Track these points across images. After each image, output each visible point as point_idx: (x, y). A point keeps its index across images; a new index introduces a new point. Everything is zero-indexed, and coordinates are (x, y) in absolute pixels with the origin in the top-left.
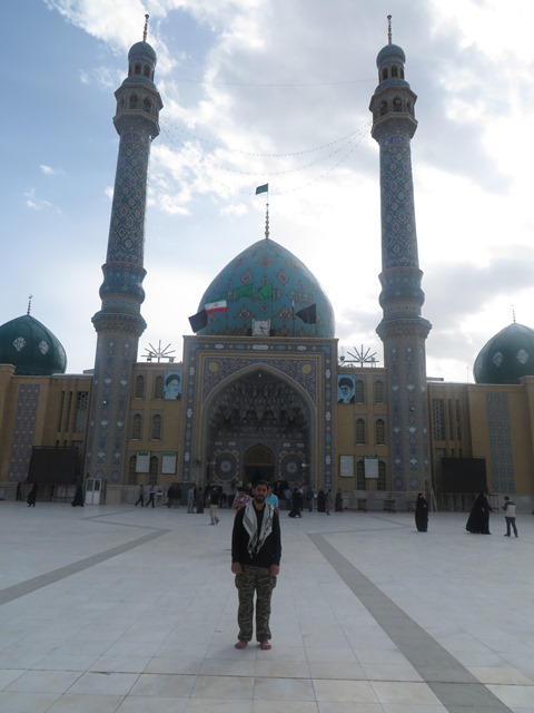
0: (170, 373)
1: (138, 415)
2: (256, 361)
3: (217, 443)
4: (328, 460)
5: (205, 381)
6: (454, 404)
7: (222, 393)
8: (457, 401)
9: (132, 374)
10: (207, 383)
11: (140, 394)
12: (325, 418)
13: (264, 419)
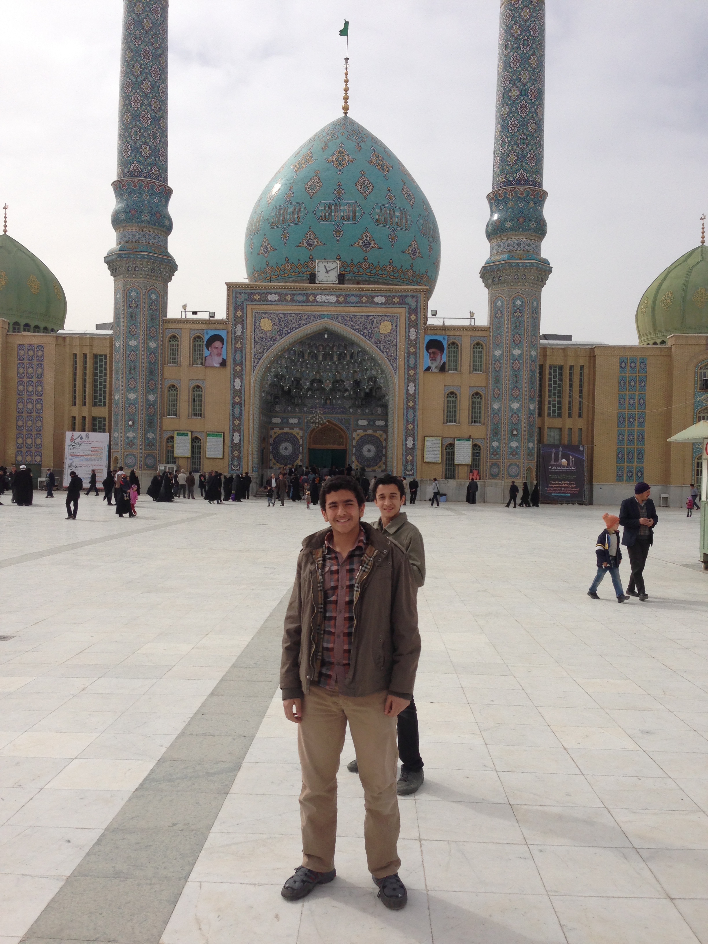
0: (212, 333)
1: (173, 386)
2: (320, 317)
3: (275, 420)
4: (410, 443)
5: (256, 342)
6: (577, 371)
7: (278, 357)
8: (582, 367)
9: (163, 333)
10: (258, 346)
11: (174, 359)
12: (408, 390)
13: (334, 390)
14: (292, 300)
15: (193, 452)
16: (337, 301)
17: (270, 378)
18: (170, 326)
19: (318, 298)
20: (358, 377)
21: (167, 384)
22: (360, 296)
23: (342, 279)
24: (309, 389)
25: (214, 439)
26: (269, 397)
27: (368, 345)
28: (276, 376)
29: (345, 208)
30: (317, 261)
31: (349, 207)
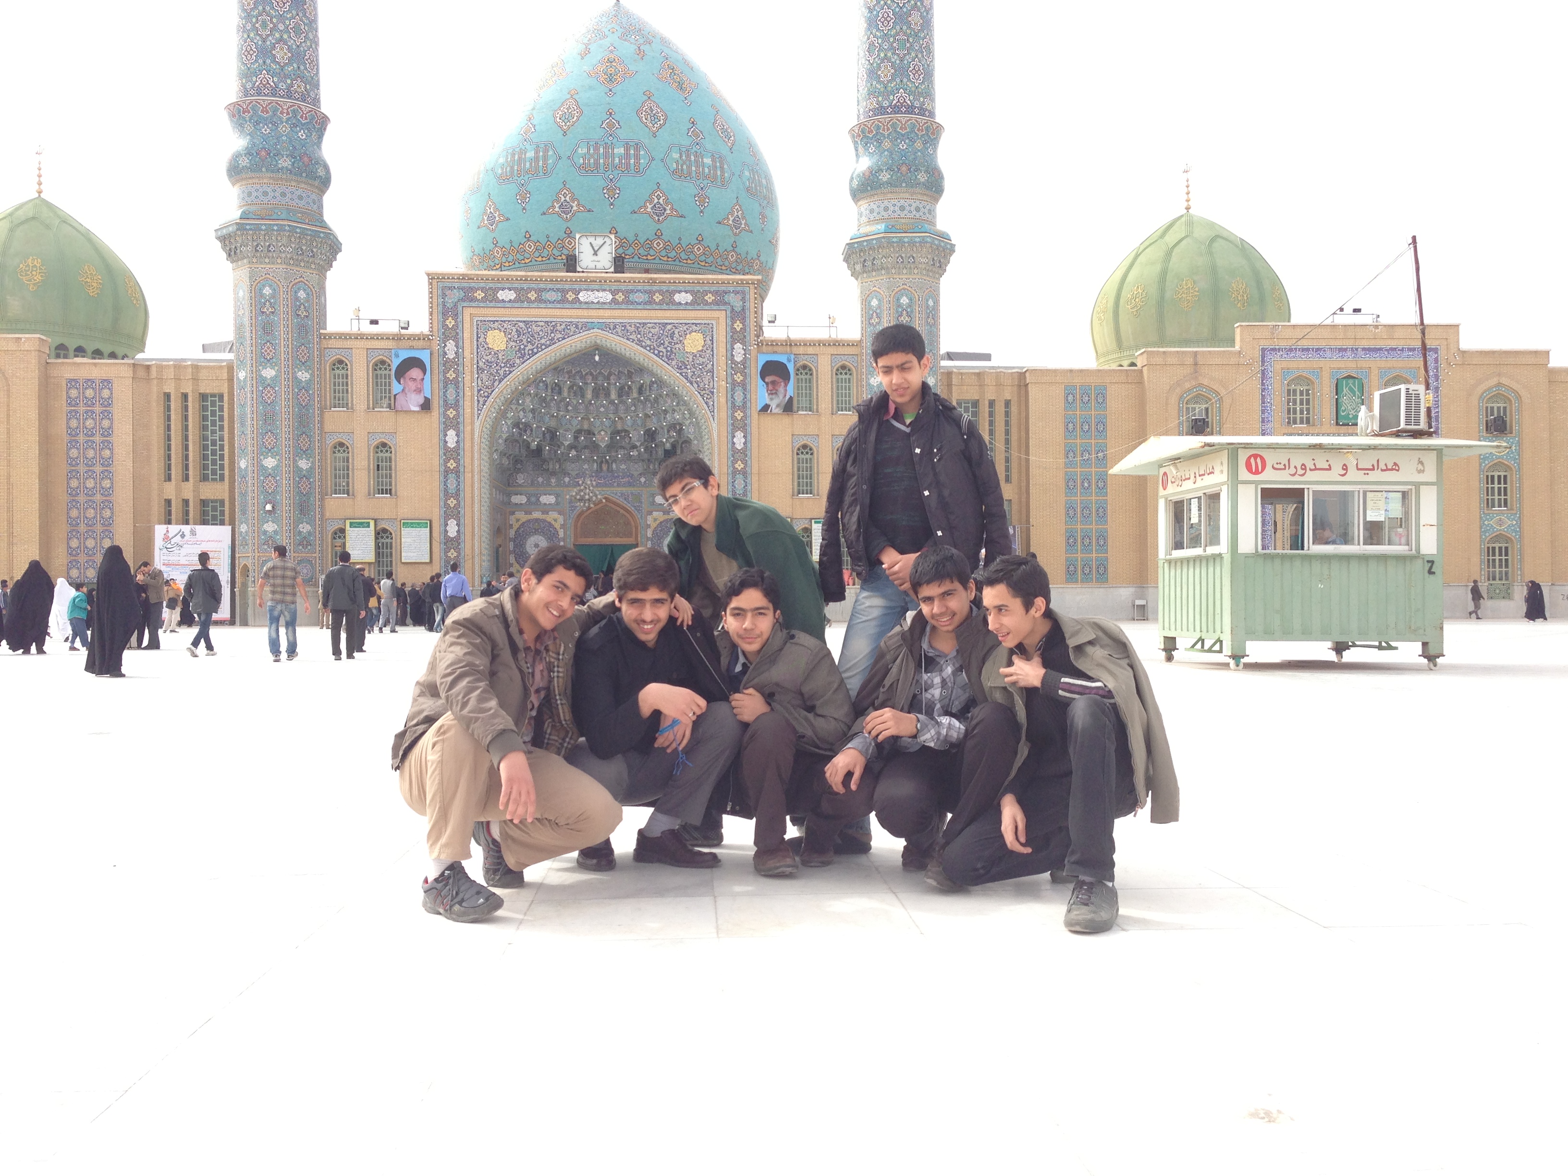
0: (404, 355)
1: (341, 445)
2: (587, 327)
3: (516, 499)
5: (480, 370)
6: (1000, 409)
7: (519, 394)
8: (1007, 403)
9: (320, 356)
10: (484, 376)
11: (342, 399)
12: (734, 443)
13: (612, 446)
14: (539, 300)
15: (378, 554)
16: (614, 301)
17: (505, 429)
18: (333, 343)
19: (583, 296)
20: (652, 425)
21: (331, 441)
22: (651, 293)
23: (619, 264)
24: (571, 447)
25: (414, 531)
26: (505, 461)
27: (668, 372)
28: (516, 425)
29: (622, 150)
30: (578, 236)
31: (627, 150)
